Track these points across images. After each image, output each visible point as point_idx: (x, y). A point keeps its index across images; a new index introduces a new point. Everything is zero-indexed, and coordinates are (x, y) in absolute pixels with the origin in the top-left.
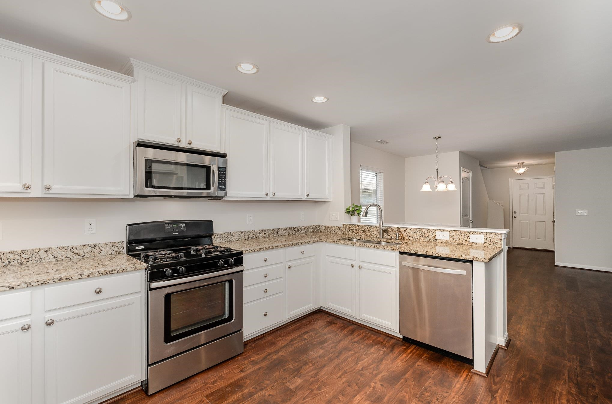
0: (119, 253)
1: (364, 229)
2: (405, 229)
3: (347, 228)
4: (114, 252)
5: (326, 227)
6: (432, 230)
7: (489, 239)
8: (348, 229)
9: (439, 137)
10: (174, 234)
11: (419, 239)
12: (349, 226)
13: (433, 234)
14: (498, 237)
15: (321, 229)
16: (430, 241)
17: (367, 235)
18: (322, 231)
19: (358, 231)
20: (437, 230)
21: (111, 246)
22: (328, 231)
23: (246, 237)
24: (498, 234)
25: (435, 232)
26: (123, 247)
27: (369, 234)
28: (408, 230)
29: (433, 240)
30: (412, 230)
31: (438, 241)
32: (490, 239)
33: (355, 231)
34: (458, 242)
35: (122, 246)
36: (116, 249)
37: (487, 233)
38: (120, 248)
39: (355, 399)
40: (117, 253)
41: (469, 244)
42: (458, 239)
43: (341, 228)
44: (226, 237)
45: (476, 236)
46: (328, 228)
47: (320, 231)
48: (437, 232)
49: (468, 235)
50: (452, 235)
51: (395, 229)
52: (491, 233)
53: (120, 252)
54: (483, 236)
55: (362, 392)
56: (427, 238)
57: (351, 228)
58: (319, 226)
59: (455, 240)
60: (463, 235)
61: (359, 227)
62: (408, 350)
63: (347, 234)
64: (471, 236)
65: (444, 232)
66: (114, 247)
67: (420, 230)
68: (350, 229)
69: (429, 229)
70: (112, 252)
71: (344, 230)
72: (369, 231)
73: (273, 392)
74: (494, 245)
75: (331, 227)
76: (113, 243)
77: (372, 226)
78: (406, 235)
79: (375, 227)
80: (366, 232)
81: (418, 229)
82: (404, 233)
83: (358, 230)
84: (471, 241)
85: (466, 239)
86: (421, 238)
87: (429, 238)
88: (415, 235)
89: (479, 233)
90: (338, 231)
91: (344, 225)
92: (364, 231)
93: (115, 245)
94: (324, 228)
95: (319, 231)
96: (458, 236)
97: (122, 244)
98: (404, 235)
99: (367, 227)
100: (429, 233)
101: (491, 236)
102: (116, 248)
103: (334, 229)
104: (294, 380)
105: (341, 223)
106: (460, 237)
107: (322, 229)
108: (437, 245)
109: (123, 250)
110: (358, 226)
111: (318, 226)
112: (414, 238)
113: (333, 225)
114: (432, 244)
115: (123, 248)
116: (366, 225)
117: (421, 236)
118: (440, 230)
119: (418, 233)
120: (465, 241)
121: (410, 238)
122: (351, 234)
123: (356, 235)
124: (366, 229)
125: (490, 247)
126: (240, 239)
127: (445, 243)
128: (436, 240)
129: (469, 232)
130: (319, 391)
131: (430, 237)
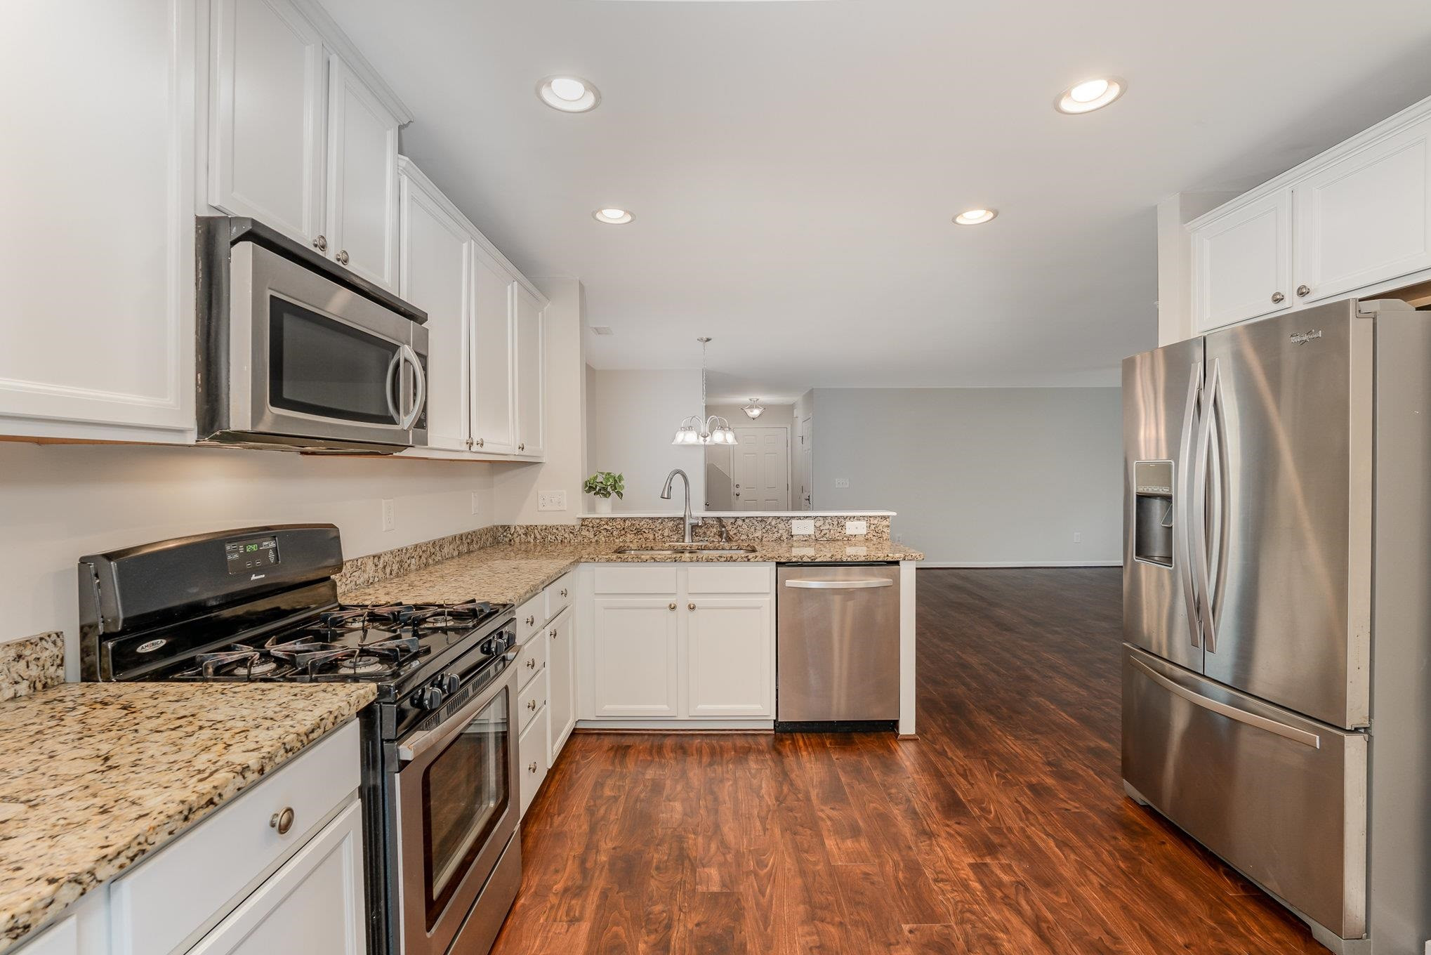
0: (45, 686)
1: (638, 527)
2: (733, 520)
3: (593, 527)
4: (25, 684)
5: (528, 530)
6: (784, 519)
7: (873, 527)
8: (595, 529)
9: (708, 340)
10: (254, 577)
11: (760, 537)
12: (598, 521)
13: (787, 525)
14: (885, 523)
15: (512, 535)
16: (782, 539)
17: (646, 539)
18: (517, 540)
19: (623, 532)
20: (792, 517)
21: (11, 659)
22: (535, 538)
23: (388, 571)
24: (885, 518)
25: (790, 521)
26: (60, 656)
27: (651, 537)
28: (740, 522)
29: (787, 536)
30: (747, 521)
31: (795, 538)
32: (875, 526)
33: (615, 533)
34: (827, 536)
35: (56, 651)
36: (34, 672)
37: (870, 517)
38: (48, 664)
39: (828, 847)
40: (39, 686)
41: (845, 539)
42: (827, 531)
43: (577, 528)
44: (348, 575)
45: (856, 523)
46: (536, 531)
47: (510, 540)
48: (794, 521)
49: (843, 523)
50: (818, 525)
51: (712, 522)
52: (875, 517)
53: (49, 681)
54: (865, 522)
55: (825, 833)
56: (776, 535)
57: (606, 527)
58: (506, 528)
59: (822, 534)
60: (836, 523)
61: (627, 522)
62: (798, 743)
63: (594, 541)
64: (848, 524)
65: (806, 521)
66: (23, 663)
67: (763, 520)
68: (602, 528)
69: (779, 518)
70: (17, 687)
71: (584, 533)
72: (652, 529)
73: (696, 917)
74: (880, 535)
75: (544, 527)
76: (20, 644)
77: (660, 518)
78: (735, 531)
79: (666, 520)
80: (644, 532)
81: (760, 519)
82: (730, 528)
83: (624, 529)
84: (848, 532)
85: (839, 530)
86: (765, 535)
87: (779, 535)
88: (752, 530)
89: (859, 519)
90: (566, 535)
91: (584, 520)
92: (639, 532)
93: (27, 652)
94: (522, 531)
95: (507, 540)
96: (827, 527)
97: (54, 643)
98: (731, 533)
99: (648, 520)
100: (780, 525)
101: (876, 522)
102: (32, 666)
103: (554, 531)
104: (700, 876)
105: (578, 516)
106: (831, 527)
107: (516, 535)
108: (792, 546)
109: (60, 672)
110: (624, 521)
111: (504, 526)
112: (751, 537)
113: (549, 523)
114: (784, 545)
115: (62, 659)
116: (644, 518)
117: (764, 531)
118: (799, 518)
119: (759, 527)
120: (838, 534)
121: (744, 537)
122: (603, 539)
123: (617, 541)
124: (645, 526)
125: (874, 539)
126: (376, 579)
127: (806, 540)
128: (792, 536)
129: (845, 518)
130: (767, 867)
131: (780, 532)
